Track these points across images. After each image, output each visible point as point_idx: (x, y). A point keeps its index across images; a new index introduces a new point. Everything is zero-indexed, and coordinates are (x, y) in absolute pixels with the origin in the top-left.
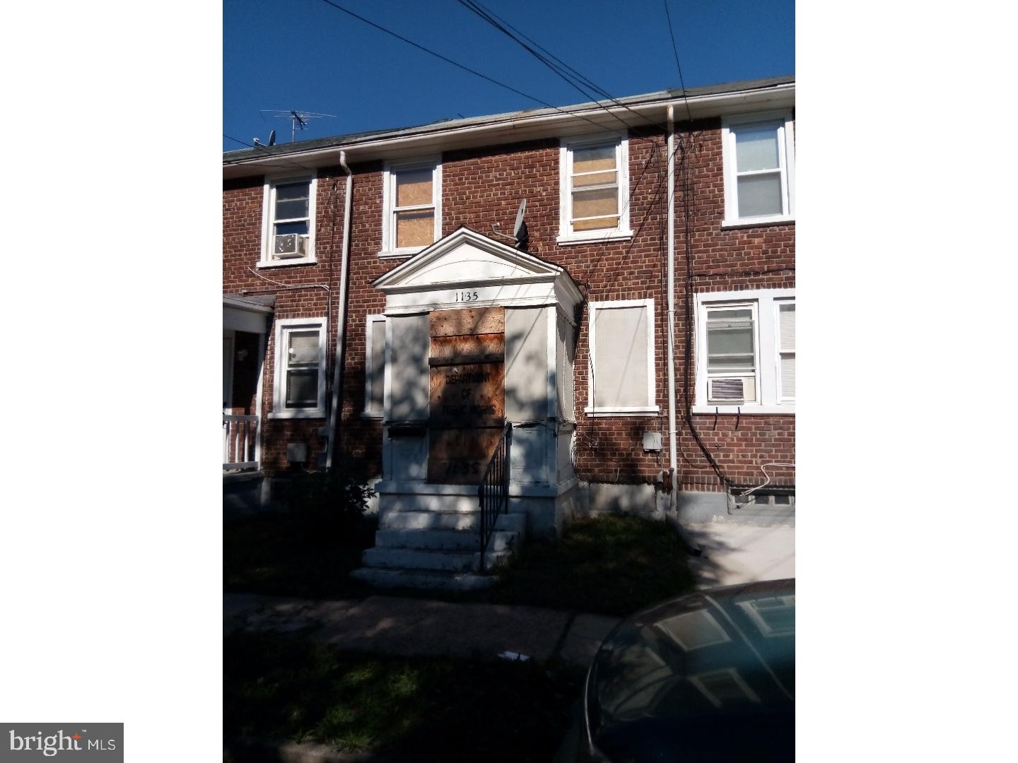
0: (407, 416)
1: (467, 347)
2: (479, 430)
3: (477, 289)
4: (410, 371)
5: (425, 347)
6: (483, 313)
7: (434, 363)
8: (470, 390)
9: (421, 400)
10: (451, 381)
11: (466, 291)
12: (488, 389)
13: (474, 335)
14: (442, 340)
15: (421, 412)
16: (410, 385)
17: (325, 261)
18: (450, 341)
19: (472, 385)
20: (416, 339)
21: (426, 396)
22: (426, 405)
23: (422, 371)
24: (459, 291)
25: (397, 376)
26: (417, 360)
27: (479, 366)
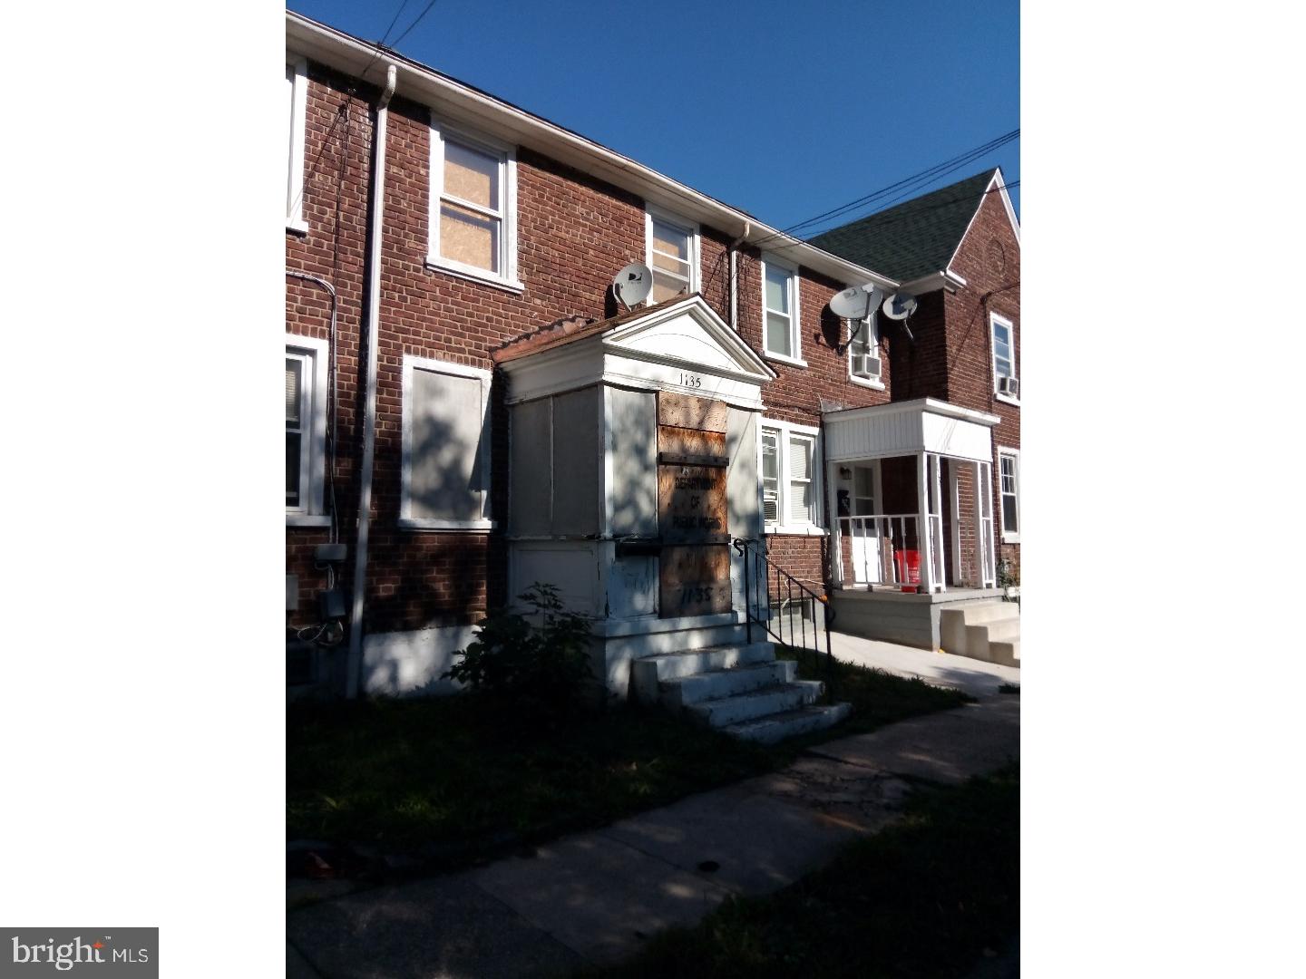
0: (631, 526)
1: (694, 444)
2: (708, 547)
3: (699, 375)
4: (633, 466)
5: (648, 434)
6: (707, 405)
7: (662, 459)
8: (698, 498)
9: (646, 508)
10: (680, 486)
11: (690, 373)
12: (713, 498)
13: (699, 431)
14: (670, 431)
15: (646, 524)
16: (633, 485)
17: (319, 236)
18: (678, 434)
19: (698, 492)
20: (637, 423)
21: (651, 501)
22: (651, 515)
23: (646, 468)
24: (685, 372)
25: (619, 470)
26: (640, 451)
27: (706, 470)
